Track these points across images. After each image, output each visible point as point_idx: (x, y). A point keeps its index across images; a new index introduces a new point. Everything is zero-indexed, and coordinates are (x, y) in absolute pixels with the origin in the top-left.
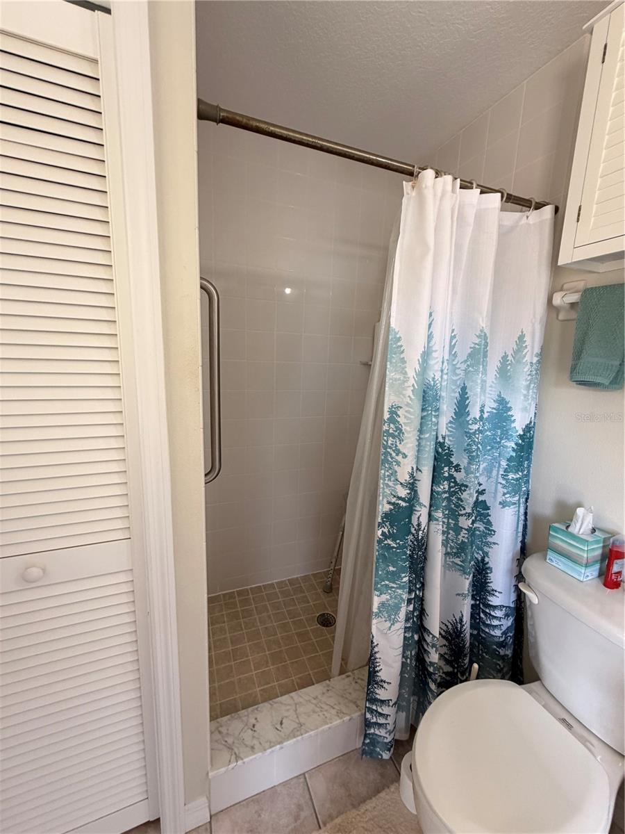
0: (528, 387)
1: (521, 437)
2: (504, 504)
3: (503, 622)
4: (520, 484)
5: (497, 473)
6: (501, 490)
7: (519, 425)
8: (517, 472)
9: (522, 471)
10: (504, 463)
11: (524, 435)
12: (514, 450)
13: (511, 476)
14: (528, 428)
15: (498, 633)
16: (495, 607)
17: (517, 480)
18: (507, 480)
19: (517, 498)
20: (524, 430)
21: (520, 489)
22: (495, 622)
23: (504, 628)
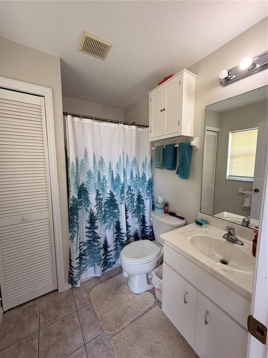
0: (149, 169)
1: (149, 182)
2: (146, 199)
3: (149, 230)
4: (150, 193)
5: (144, 191)
6: (146, 195)
7: (148, 179)
8: (148, 190)
9: (150, 190)
10: (146, 189)
11: (149, 181)
12: (147, 185)
13: (147, 192)
14: (150, 179)
15: (148, 233)
16: (147, 226)
17: (149, 192)
18: (147, 193)
19: (149, 197)
20: (149, 180)
21: (150, 195)
22: (148, 231)
23: (150, 232)
